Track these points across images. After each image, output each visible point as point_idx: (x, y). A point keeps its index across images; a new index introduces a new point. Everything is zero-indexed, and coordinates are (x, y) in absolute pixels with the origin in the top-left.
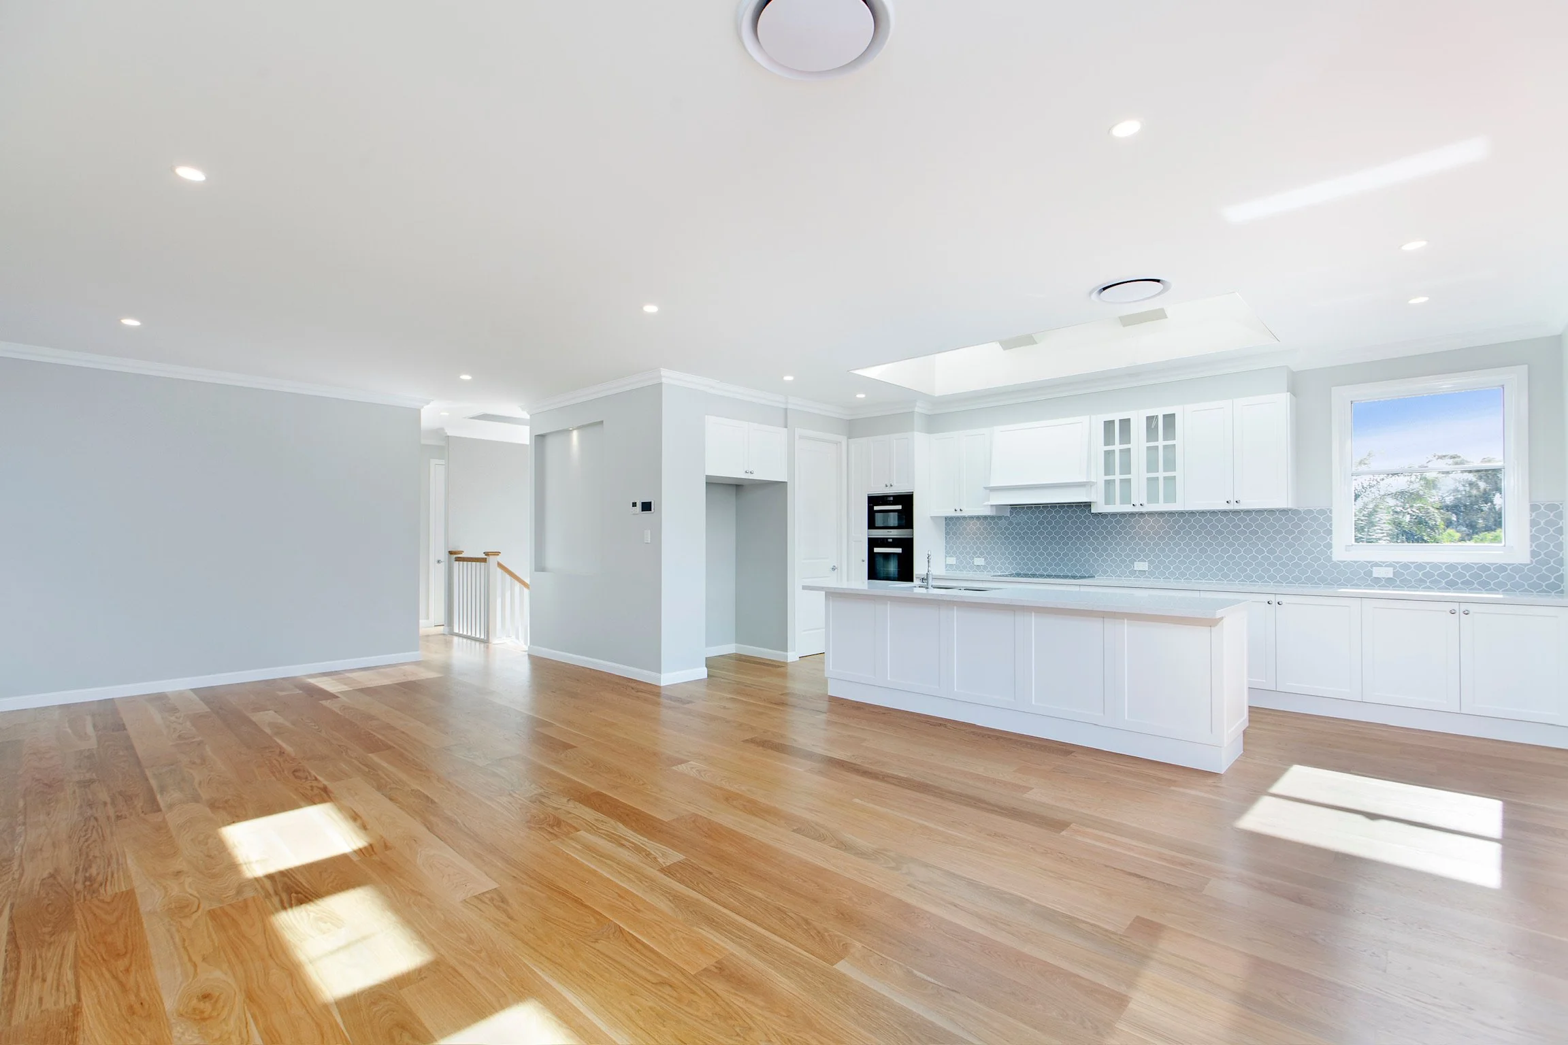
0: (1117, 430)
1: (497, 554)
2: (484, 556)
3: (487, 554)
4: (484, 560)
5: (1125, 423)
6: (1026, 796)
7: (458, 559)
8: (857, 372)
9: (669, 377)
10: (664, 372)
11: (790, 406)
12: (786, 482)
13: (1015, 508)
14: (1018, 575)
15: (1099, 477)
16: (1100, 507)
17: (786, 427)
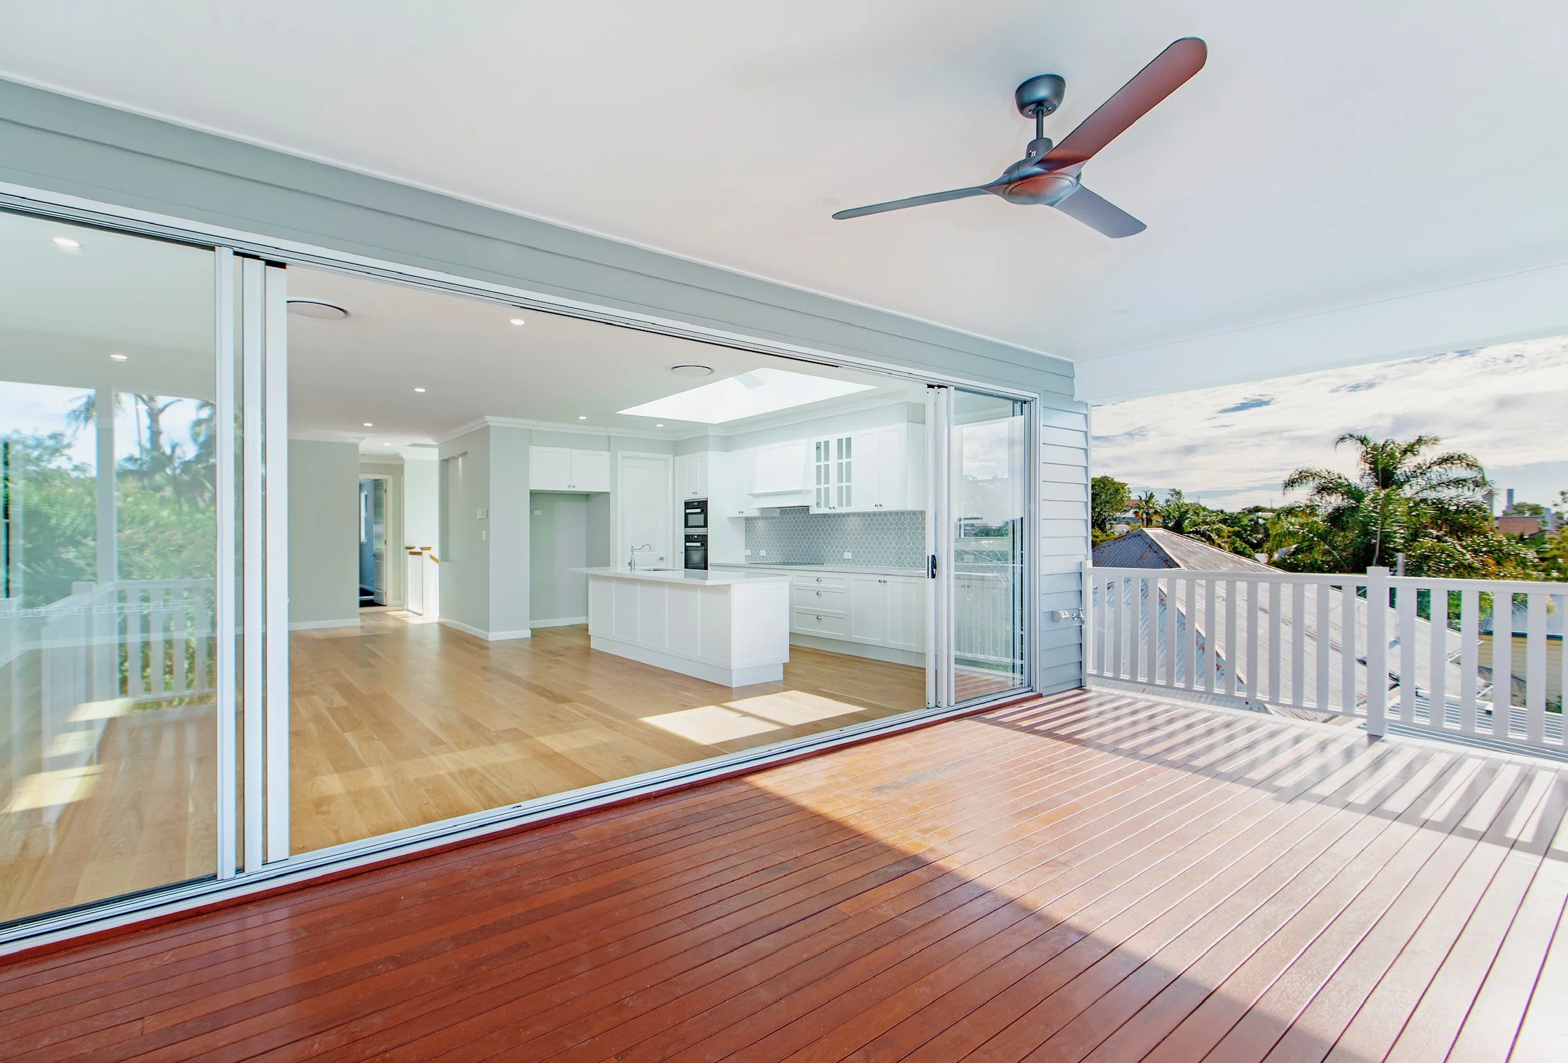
0: (821, 449)
1: (429, 549)
2: (420, 551)
3: (422, 549)
4: (420, 554)
5: (827, 443)
6: (586, 692)
7: (412, 553)
8: (619, 412)
9: (492, 421)
10: (488, 418)
11: (611, 434)
12: (609, 493)
13: (783, 510)
14: (784, 564)
15: (812, 486)
16: (814, 510)
17: (609, 451)
